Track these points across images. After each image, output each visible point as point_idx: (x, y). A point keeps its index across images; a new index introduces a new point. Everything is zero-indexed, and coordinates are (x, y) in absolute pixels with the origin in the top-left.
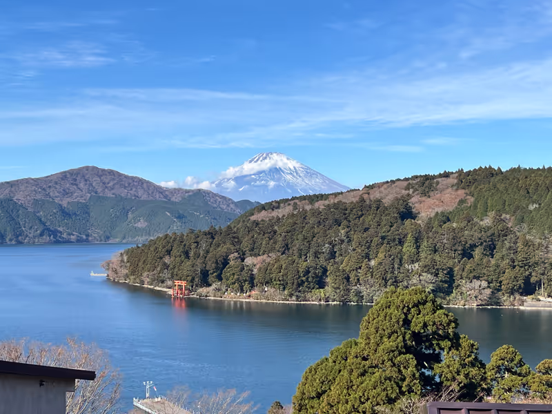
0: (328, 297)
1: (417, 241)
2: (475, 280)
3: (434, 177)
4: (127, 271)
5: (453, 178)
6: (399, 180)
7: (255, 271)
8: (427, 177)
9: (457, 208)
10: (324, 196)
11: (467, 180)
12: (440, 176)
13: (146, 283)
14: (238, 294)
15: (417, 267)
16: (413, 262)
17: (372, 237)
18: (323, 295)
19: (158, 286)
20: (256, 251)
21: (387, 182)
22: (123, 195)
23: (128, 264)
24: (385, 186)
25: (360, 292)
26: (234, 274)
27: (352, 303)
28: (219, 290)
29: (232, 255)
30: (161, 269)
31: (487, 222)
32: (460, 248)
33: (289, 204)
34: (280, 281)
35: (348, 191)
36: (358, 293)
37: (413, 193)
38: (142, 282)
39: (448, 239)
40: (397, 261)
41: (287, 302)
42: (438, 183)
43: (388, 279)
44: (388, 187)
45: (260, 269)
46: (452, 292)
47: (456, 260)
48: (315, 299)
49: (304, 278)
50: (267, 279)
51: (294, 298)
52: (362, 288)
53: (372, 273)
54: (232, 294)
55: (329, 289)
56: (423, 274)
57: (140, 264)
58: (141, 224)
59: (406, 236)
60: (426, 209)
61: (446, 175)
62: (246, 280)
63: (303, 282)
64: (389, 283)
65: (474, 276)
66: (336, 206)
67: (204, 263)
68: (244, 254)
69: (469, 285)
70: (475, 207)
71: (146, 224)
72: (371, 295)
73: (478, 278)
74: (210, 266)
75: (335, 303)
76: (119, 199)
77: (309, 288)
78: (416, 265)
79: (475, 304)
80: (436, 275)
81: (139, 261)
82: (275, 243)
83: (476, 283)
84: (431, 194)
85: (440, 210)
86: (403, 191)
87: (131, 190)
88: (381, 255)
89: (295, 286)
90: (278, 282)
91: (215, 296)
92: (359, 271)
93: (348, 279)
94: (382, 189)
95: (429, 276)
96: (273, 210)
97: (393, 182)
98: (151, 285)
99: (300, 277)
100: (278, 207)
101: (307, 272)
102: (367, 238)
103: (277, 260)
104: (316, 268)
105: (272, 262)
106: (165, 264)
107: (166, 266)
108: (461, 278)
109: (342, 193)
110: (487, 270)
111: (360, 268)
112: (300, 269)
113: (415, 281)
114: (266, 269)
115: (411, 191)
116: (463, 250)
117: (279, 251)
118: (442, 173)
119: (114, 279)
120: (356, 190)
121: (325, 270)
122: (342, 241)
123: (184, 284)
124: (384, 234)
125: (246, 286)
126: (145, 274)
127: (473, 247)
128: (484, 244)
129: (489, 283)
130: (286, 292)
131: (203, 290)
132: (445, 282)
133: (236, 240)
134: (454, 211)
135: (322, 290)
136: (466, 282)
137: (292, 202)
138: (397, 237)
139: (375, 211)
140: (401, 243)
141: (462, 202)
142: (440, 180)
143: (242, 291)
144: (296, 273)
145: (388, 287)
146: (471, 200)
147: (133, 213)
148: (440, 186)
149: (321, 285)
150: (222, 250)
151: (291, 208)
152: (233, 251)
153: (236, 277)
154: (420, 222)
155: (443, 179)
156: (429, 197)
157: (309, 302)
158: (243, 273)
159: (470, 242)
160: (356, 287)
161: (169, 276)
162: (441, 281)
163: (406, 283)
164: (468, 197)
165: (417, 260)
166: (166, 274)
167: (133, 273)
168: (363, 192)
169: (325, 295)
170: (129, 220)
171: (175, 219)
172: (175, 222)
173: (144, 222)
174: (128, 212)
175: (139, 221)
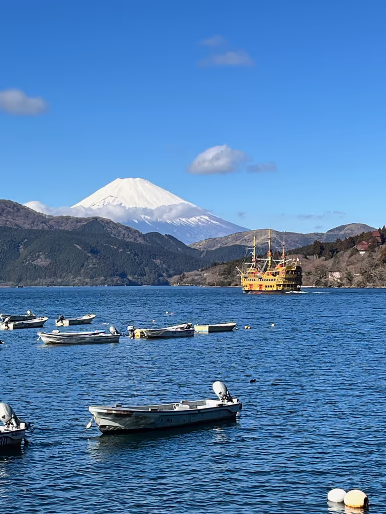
58: (42, 261)
71: (49, 261)
147: (26, 245)
170: (22, 257)
171: (89, 255)
172: (89, 257)
173: (46, 258)
174: (19, 246)
175: (39, 256)
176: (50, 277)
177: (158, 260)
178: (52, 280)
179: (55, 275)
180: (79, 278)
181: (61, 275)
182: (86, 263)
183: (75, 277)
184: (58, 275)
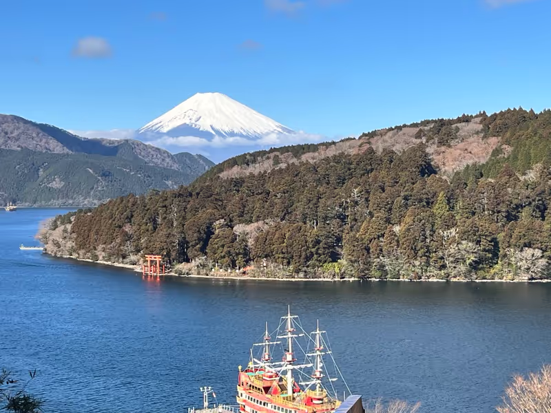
0: (344, 272)
1: (450, 200)
2: (527, 248)
3: (450, 122)
4: (74, 244)
5: (476, 123)
6: (405, 126)
7: (251, 242)
8: (442, 123)
9: (490, 159)
10: (312, 147)
11: (495, 125)
12: (459, 120)
13: (101, 258)
14: (229, 271)
15: (454, 234)
16: (448, 227)
17: (393, 197)
18: (337, 270)
19: (118, 261)
20: (246, 217)
21: (391, 129)
22: (31, 147)
23: (74, 235)
24: (390, 134)
25: (384, 266)
26: (223, 246)
27: (374, 279)
28: (204, 266)
29: (218, 222)
30: (122, 241)
31: (532, 176)
32: (504, 210)
33: (268, 158)
34: (283, 253)
35: (342, 141)
36: (382, 266)
37: (427, 142)
38: (96, 258)
39: (489, 199)
40: (429, 226)
41: (293, 280)
42: (457, 129)
43: (417, 249)
44: (394, 135)
45: (257, 240)
46: (497, 263)
47: (500, 224)
48: (328, 274)
49: (313, 250)
50: (268, 250)
51: (301, 275)
52: (386, 261)
53: (398, 241)
54: (221, 270)
55: (343, 261)
56: (464, 242)
57: (92, 234)
58: (57, 184)
59: (435, 195)
60: (451, 162)
61: (466, 119)
62: (239, 254)
63: (312, 254)
64: (420, 253)
65: (525, 243)
66: (337, 159)
67: (182, 232)
68: (231, 221)
69: (519, 255)
70: (515, 158)
71: (63, 183)
72: (397, 269)
73: (529, 245)
74: (192, 237)
75: (352, 279)
76: (27, 152)
77: (320, 261)
78: (453, 230)
79: (527, 278)
80: (478, 242)
81: (89, 231)
82: (272, 206)
83: (528, 252)
84: (452, 143)
85: (470, 162)
86: (414, 140)
87: (41, 141)
88: (408, 220)
89: (302, 260)
90: (281, 255)
91: (199, 274)
92: (381, 239)
93: (368, 250)
94: (386, 137)
95: (470, 244)
96: (248, 165)
97: (399, 128)
98: (109, 260)
99: (308, 247)
100: (254, 161)
101: (318, 242)
102: (387, 198)
103: (278, 228)
104: (328, 237)
105: (271, 231)
106: (126, 234)
107: (128, 237)
108: (509, 246)
109: (334, 143)
110: (540, 236)
111: (383, 236)
112: (308, 239)
113: (452, 251)
114: (263, 240)
115: (424, 140)
116: (507, 212)
117: (277, 216)
118: (460, 116)
119: (55, 253)
120: (351, 139)
121: (339, 239)
122: (356, 203)
123: (158, 259)
124: (406, 193)
125: (240, 260)
126: (100, 247)
127: (519, 207)
128: (533, 203)
129: (544, 251)
130: (291, 267)
131: (183, 267)
132: (488, 251)
133: (220, 203)
134: (487, 162)
135: (336, 264)
136: (515, 251)
137: (272, 155)
138: (425, 196)
139: (388, 166)
140: (429, 203)
141: (497, 152)
142: (459, 125)
143: (234, 266)
144: (304, 243)
145: (419, 258)
146: (508, 149)
147: (45, 169)
148: (461, 133)
149: (335, 257)
150: (203, 215)
151: (271, 162)
152: (218, 217)
153: (226, 249)
154: (444, 177)
155: (463, 124)
156: (450, 146)
157: (320, 280)
158: (235, 244)
159: (515, 202)
160: (378, 260)
161: (133, 249)
162: (484, 250)
163: (440, 254)
164: (504, 146)
165: (455, 225)
166: (129, 247)
167: (81, 245)
168: (361, 141)
169: (340, 271)
170: (40, 179)
171: (100, 178)
172: (99, 180)
173: (61, 181)
174: (39, 169)
175: (54, 180)
176: (62, 198)
177: (170, 182)
178: (64, 200)
179: (67, 196)
180: (88, 199)
181: (72, 197)
182: (95, 186)
183: (85, 199)
184: (70, 197)
